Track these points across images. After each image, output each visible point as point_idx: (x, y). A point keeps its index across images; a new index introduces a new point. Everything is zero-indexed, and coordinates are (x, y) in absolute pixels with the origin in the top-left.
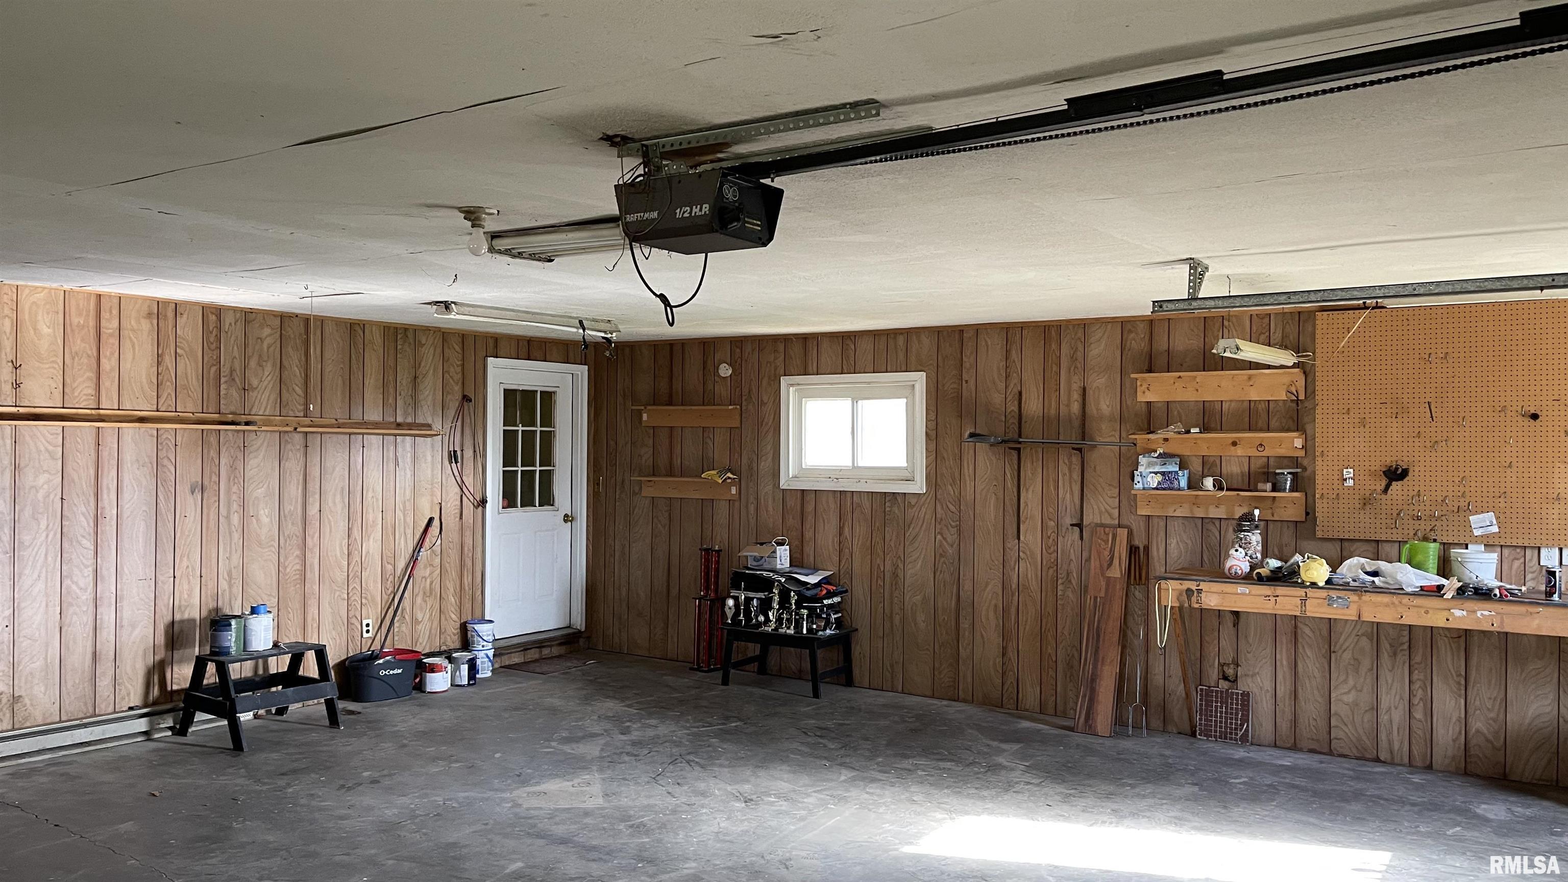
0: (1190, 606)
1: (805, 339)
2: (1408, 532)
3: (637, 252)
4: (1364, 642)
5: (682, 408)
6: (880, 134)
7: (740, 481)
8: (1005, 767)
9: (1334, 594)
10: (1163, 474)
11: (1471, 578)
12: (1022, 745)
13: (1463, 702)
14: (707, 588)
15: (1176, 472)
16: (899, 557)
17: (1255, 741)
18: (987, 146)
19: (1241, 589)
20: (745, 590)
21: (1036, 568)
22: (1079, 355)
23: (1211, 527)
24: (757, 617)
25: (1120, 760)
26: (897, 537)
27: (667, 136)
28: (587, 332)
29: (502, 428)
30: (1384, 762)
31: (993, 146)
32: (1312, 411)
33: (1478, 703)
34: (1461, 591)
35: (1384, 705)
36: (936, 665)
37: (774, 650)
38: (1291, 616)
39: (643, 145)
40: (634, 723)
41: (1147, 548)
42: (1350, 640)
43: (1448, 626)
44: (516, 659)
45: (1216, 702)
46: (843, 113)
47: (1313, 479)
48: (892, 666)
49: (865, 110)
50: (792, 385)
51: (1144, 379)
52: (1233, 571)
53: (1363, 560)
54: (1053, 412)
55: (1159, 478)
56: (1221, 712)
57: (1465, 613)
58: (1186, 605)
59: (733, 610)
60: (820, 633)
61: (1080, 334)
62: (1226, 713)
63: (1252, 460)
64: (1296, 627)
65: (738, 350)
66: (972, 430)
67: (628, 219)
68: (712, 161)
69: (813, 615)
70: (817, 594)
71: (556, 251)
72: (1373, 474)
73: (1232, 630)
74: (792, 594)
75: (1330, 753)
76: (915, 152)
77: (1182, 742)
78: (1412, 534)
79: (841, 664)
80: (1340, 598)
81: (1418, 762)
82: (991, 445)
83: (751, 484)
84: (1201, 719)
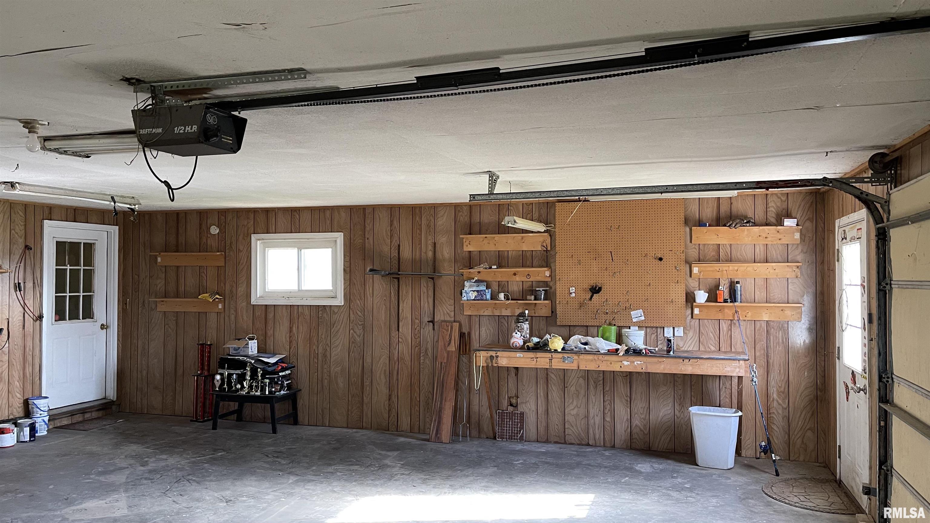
0: (492, 365)
1: (267, 211)
2: (602, 320)
3: (148, 153)
4: (581, 381)
5: (185, 254)
6: (308, 89)
7: (225, 300)
8: (389, 466)
9: (566, 355)
10: (478, 291)
11: (632, 345)
12: (399, 452)
13: (629, 410)
14: (202, 369)
15: (485, 290)
16: (328, 344)
17: (527, 440)
18: (371, 101)
19: (519, 355)
20: (227, 369)
21: (408, 348)
22: (432, 224)
23: (503, 320)
24: (235, 385)
25: (455, 456)
26: (326, 332)
27: (168, 81)
28: (117, 204)
29: (55, 267)
30: (592, 446)
31: (374, 101)
32: (554, 256)
33: (636, 410)
34: (627, 351)
35: (591, 415)
36: (350, 408)
37: (247, 405)
38: (545, 368)
39: (151, 86)
40: (151, 458)
41: (469, 334)
42: (574, 381)
43: (621, 370)
44: (65, 422)
45: (507, 419)
46: (284, 75)
47: (555, 293)
48: (323, 411)
49: (298, 74)
50: (259, 240)
51: (467, 239)
52: (514, 345)
53: (580, 337)
54: (418, 257)
55: (475, 294)
56: (509, 424)
57: (629, 363)
58: (490, 365)
59: (220, 382)
60: (277, 393)
61: (432, 212)
62: (512, 425)
63: (524, 283)
64: (547, 375)
65: (223, 218)
66: (371, 267)
67: (141, 132)
68: (200, 99)
69: (273, 382)
70: (275, 370)
71: (91, 150)
72: (584, 290)
73: (515, 378)
74: (259, 370)
75: (565, 443)
76: (328, 102)
77: (489, 443)
78: (603, 322)
79: (291, 411)
80: (569, 357)
81: (608, 444)
82: (382, 276)
83: (232, 303)
84: (498, 429)
